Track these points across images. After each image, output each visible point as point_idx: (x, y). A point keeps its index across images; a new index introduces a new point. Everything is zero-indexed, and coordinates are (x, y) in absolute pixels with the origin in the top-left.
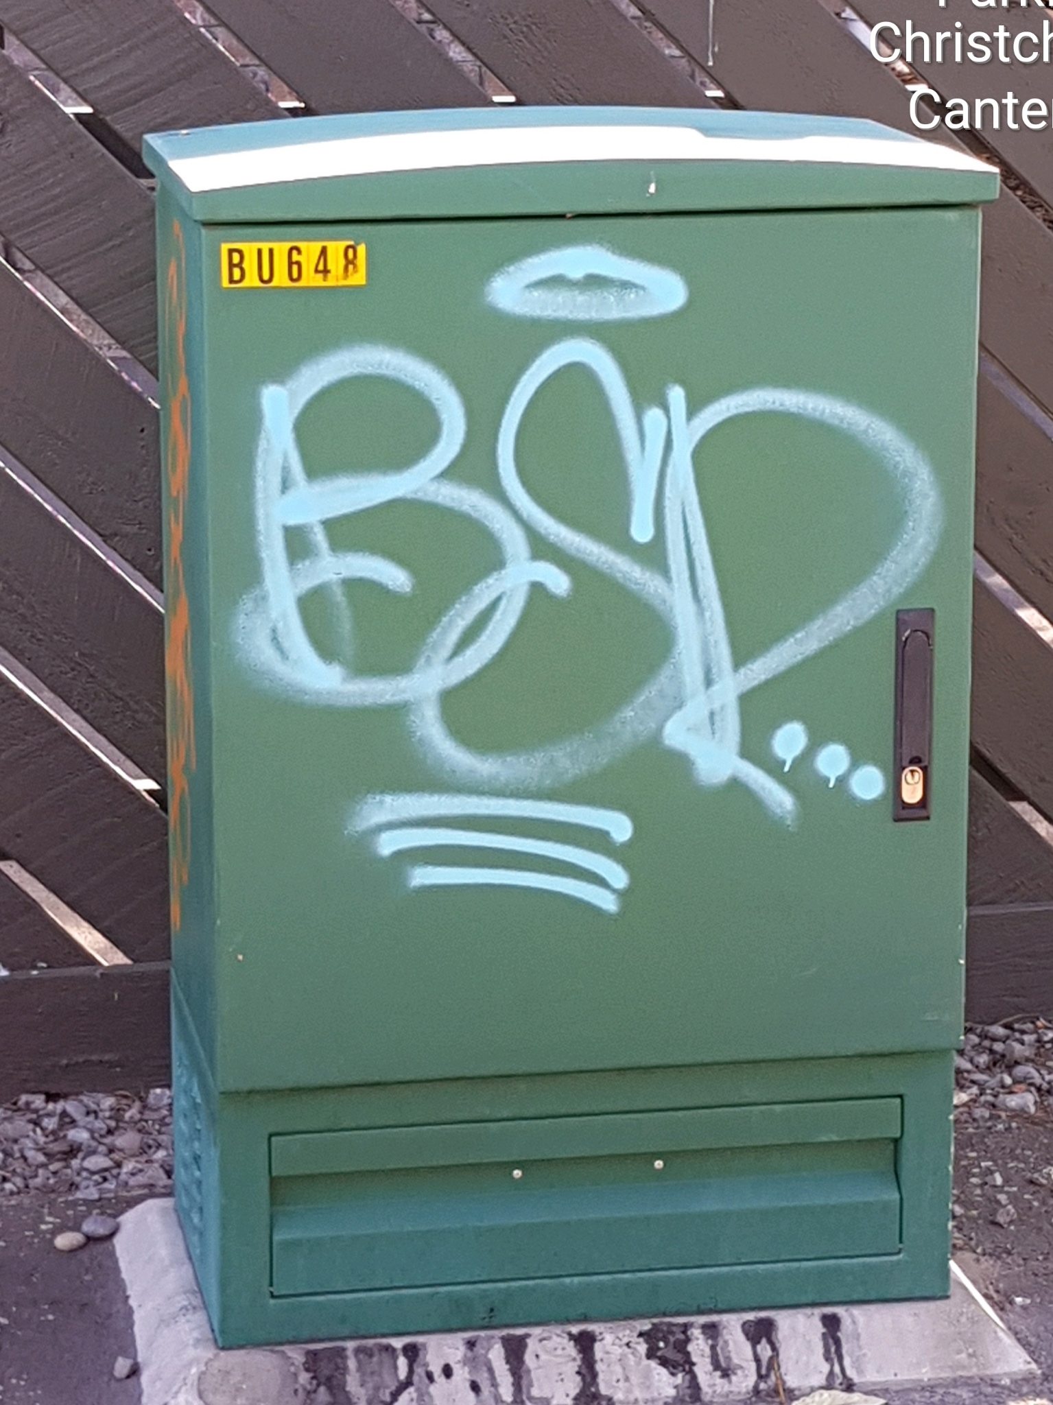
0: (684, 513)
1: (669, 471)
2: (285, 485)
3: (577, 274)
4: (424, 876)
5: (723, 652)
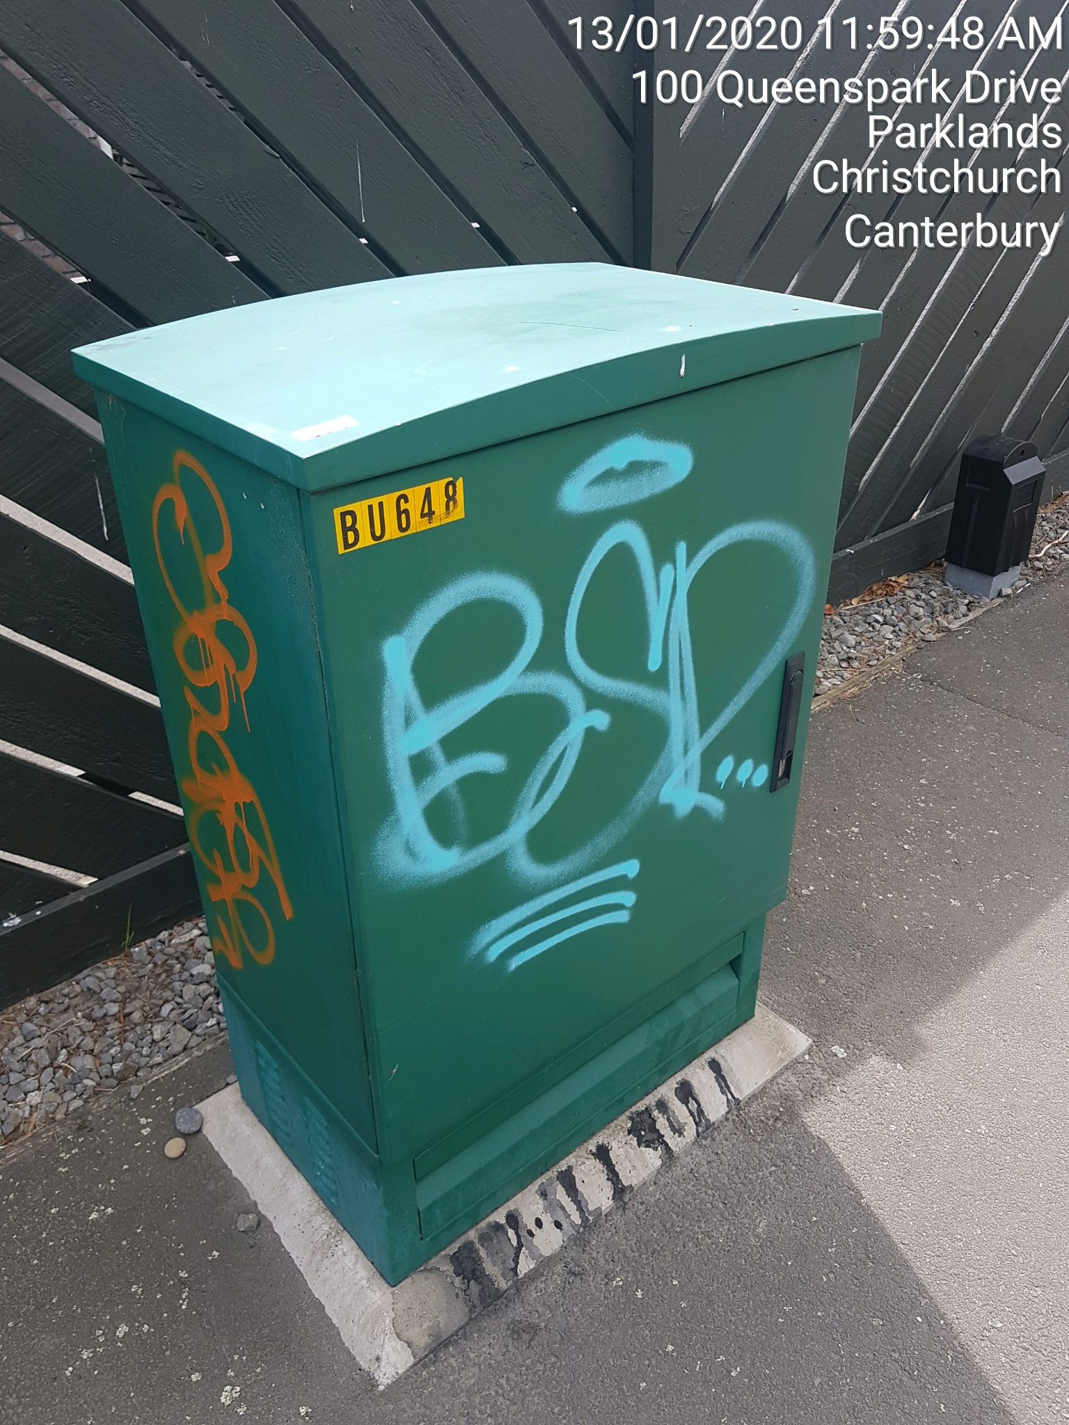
0: (680, 639)
1: (673, 610)
2: (408, 721)
3: (621, 465)
4: (518, 961)
5: (695, 727)
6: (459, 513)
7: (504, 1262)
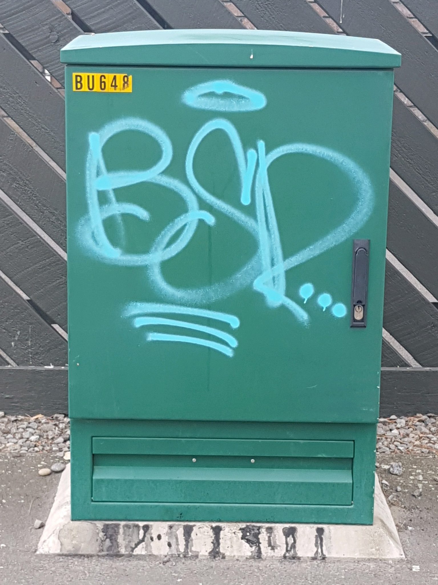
0: (263, 194)
1: (258, 176)
2: (98, 174)
3: (220, 92)
4: (153, 337)
5: (279, 252)
6: (129, 89)
7: (130, 542)
